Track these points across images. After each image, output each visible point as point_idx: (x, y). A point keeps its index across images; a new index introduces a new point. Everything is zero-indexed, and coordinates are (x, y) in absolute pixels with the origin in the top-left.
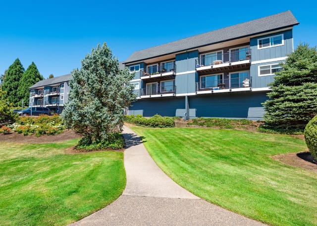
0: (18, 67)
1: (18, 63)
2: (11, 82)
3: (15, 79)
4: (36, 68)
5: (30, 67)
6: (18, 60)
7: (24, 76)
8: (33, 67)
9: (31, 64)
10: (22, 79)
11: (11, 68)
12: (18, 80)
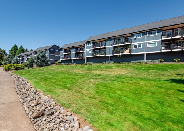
0: (16, 47)
1: (16, 46)
2: (13, 53)
3: (14, 52)
4: (22, 48)
5: (20, 48)
6: (16, 45)
7: (17, 51)
8: (21, 48)
9: (21, 46)
10: (17, 52)
11: (13, 48)
12: (15, 52)
